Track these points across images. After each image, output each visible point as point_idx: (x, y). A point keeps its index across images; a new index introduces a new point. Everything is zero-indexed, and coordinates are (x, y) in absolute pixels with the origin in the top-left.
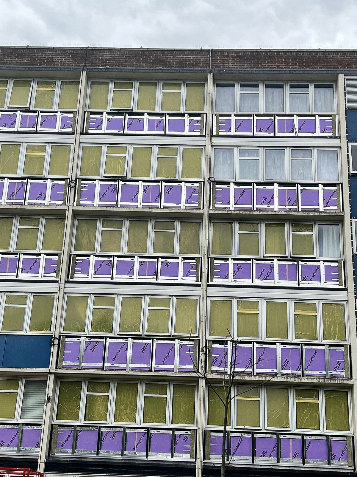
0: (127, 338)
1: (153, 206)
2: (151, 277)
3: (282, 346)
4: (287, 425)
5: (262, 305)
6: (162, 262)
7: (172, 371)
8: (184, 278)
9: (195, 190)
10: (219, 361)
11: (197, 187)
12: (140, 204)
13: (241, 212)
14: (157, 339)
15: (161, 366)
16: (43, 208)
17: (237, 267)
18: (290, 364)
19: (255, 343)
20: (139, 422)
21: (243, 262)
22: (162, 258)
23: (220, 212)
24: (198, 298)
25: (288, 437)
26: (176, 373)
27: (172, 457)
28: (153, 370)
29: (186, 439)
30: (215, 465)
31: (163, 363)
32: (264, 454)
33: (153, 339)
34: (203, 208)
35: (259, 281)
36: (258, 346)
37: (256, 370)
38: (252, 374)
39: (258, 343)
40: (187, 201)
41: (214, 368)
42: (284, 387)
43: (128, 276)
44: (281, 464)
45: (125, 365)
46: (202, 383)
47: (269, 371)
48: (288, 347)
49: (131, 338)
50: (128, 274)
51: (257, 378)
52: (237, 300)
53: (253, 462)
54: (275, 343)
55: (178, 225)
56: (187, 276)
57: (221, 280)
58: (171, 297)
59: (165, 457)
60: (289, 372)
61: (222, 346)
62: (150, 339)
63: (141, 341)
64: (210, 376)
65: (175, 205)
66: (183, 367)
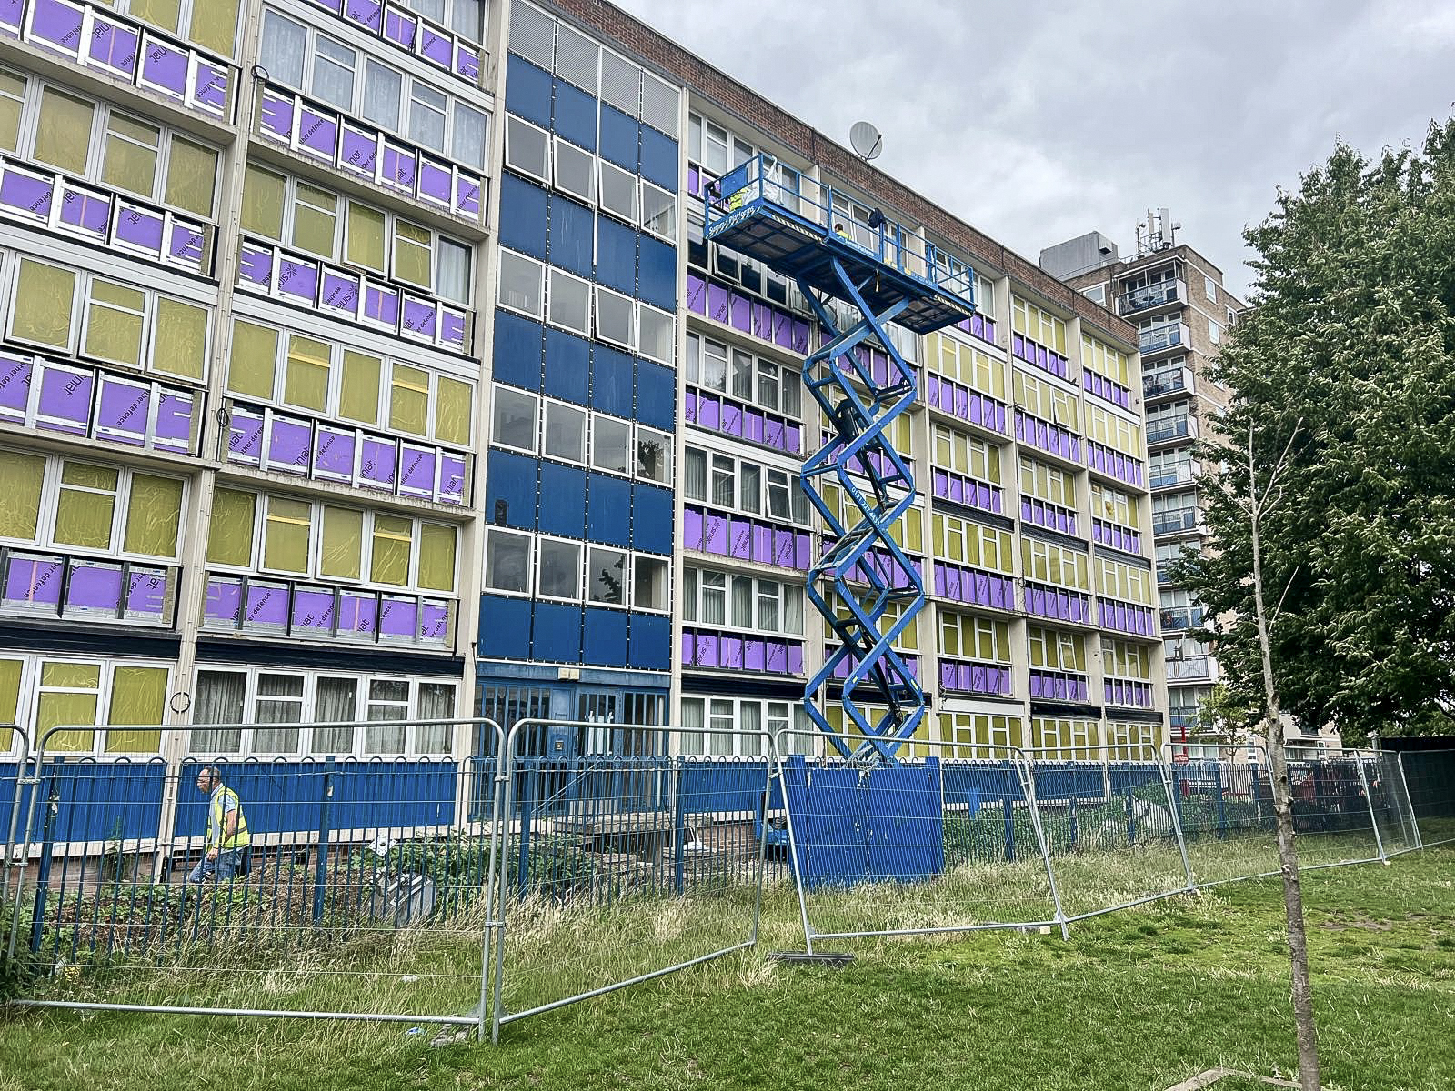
0: (32, 355)
1: (110, 73)
2: (94, 234)
3: (366, 437)
4: (357, 575)
5: (337, 352)
6: (122, 209)
8: (173, 258)
9: (218, 78)
10: (243, 443)
11: (223, 73)
12: (82, 57)
13: (315, 164)
14: (108, 372)
15: (112, 431)
17: (288, 269)
18: (376, 469)
19: (317, 423)
20: (44, 541)
21: (302, 262)
22: (124, 199)
23: (272, 147)
24: (210, 309)
25: (354, 594)
26: (148, 451)
27: (121, 617)
28: (94, 436)
29: (153, 584)
30: (215, 636)
31: (119, 425)
32: (308, 621)
33: (98, 369)
34: (235, 123)
35: (329, 307)
36: (323, 428)
37: (315, 472)
38: (307, 476)
39: (323, 422)
40: (198, 96)
41: (233, 455)
42: (355, 507)
43: (34, 216)
44: (338, 639)
46: (207, 480)
47: (339, 476)
48: (375, 439)
49: (43, 356)
50: (33, 210)
51: (319, 486)
53: (288, 635)
54: (353, 429)
55: (165, 139)
56: (179, 255)
57: (254, 285)
58: (148, 292)
59: (108, 617)
60: (374, 483)
61: (255, 416)
62: (91, 368)
63: (67, 368)
64: (227, 469)
65: (170, 93)
66: (164, 441)
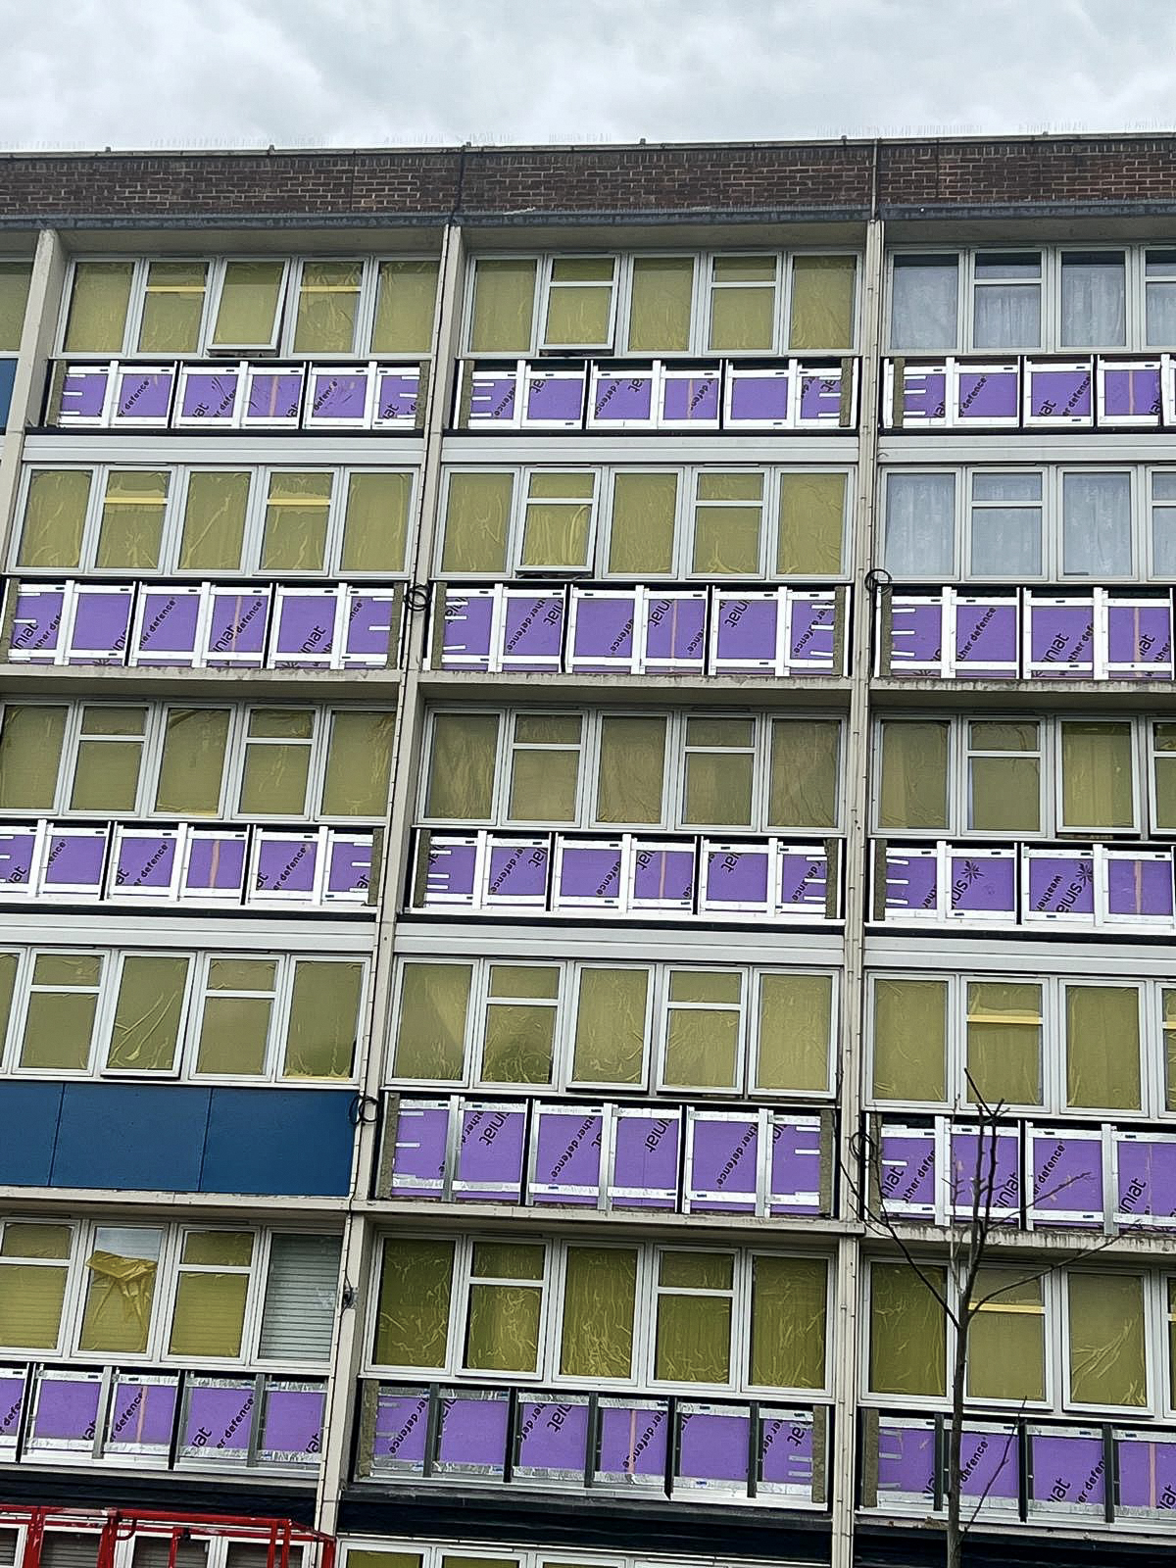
0: (600, 1103)
1: (681, 669)
2: (677, 903)
3: (1122, 1136)
4: (1139, 1396)
5: (1054, 997)
6: (712, 855)
7: (749, 1211)
8: (787, 907)
9: (822, 612)
10: (904, 1183)
11: (830, 602)
12: (639, 662)
13: (980, 687)
14: (699, 1107)
15: (712, 1196)
16: (324, 677)
17: (966, 871)
18: (1148, 1193)
19: (1029, 1125)
20: (641, 1379)
21: (986, 853)
22: (714, 839)
23: (907, 686)
24: (835, 974)
25: (1141, 1436)
26: (764, 1220)
27: (751, 1494)
28: (686, 1209)
29: (796, 1435)
30: (897, 1524)
31: (720, 1185)
32: (1059, 1493)
33: (685, 1105)
34: (850, 673)
35: (1042, 915)
36: (1040, 1133)
37: (1032, 1214)
38: (1018, 1226)
39: (1039, 1123)
40: (796, 652)
41: (893, 1206)
42: (1130, 1270)
43: (600, 901)
44: (1118, 1525)
45: (595, 1192)
46: (848, 1253)
47: (1076, 1216)
48: (1142, 1137)
49: (614, 1102)
50: (599, 894)
51: (1036, 1241)
52: (965, 979)
53: (1023, 1519)
54: (1095, 1126)
55: (764, 732)
56: (795, 900)
57: (911, 912)
58: (744, 971)
59: (730, 1494)
60: (1147, 1220)
61: (918, 1133)
62: (675, 1106)
63: (646, 1113)
64: (877, 1231)
65: (755, 663)
66: (786, 1199)
